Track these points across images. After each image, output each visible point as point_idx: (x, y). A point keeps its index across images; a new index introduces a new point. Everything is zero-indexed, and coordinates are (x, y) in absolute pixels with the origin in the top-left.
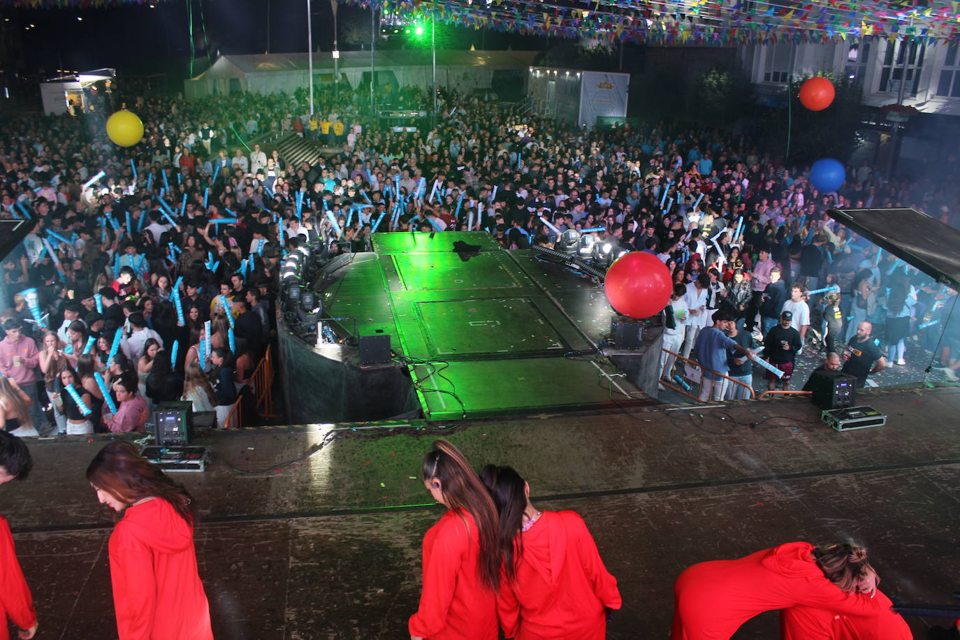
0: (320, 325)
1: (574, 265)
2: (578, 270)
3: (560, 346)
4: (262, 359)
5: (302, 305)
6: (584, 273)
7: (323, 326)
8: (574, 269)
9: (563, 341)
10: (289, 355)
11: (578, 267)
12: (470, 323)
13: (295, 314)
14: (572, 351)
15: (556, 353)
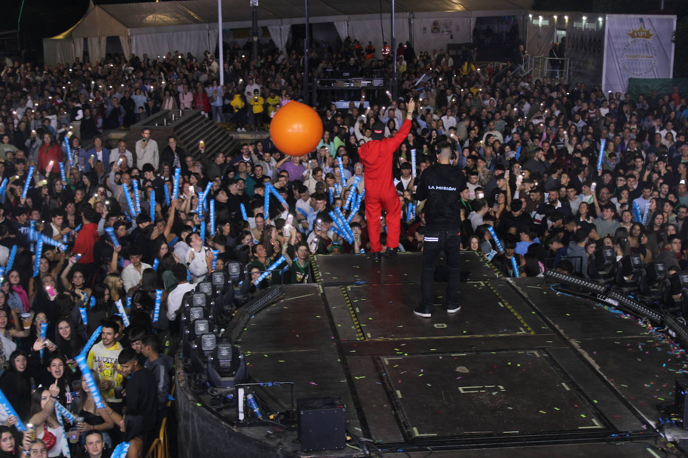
0: (241, 392)
1: (610, 301)
2: (617, 308)
3: (598, 425)
4: (156, 440)
5: (216, 362)
6: (626, 313)
7: (246, 394)
8: (610, 305)
9: (601, 418)
10: (194, 437)
11: (616, 304)
12: (460, 389)
13: (204, 377)
14: (616, 432)
15: (594, 434)
